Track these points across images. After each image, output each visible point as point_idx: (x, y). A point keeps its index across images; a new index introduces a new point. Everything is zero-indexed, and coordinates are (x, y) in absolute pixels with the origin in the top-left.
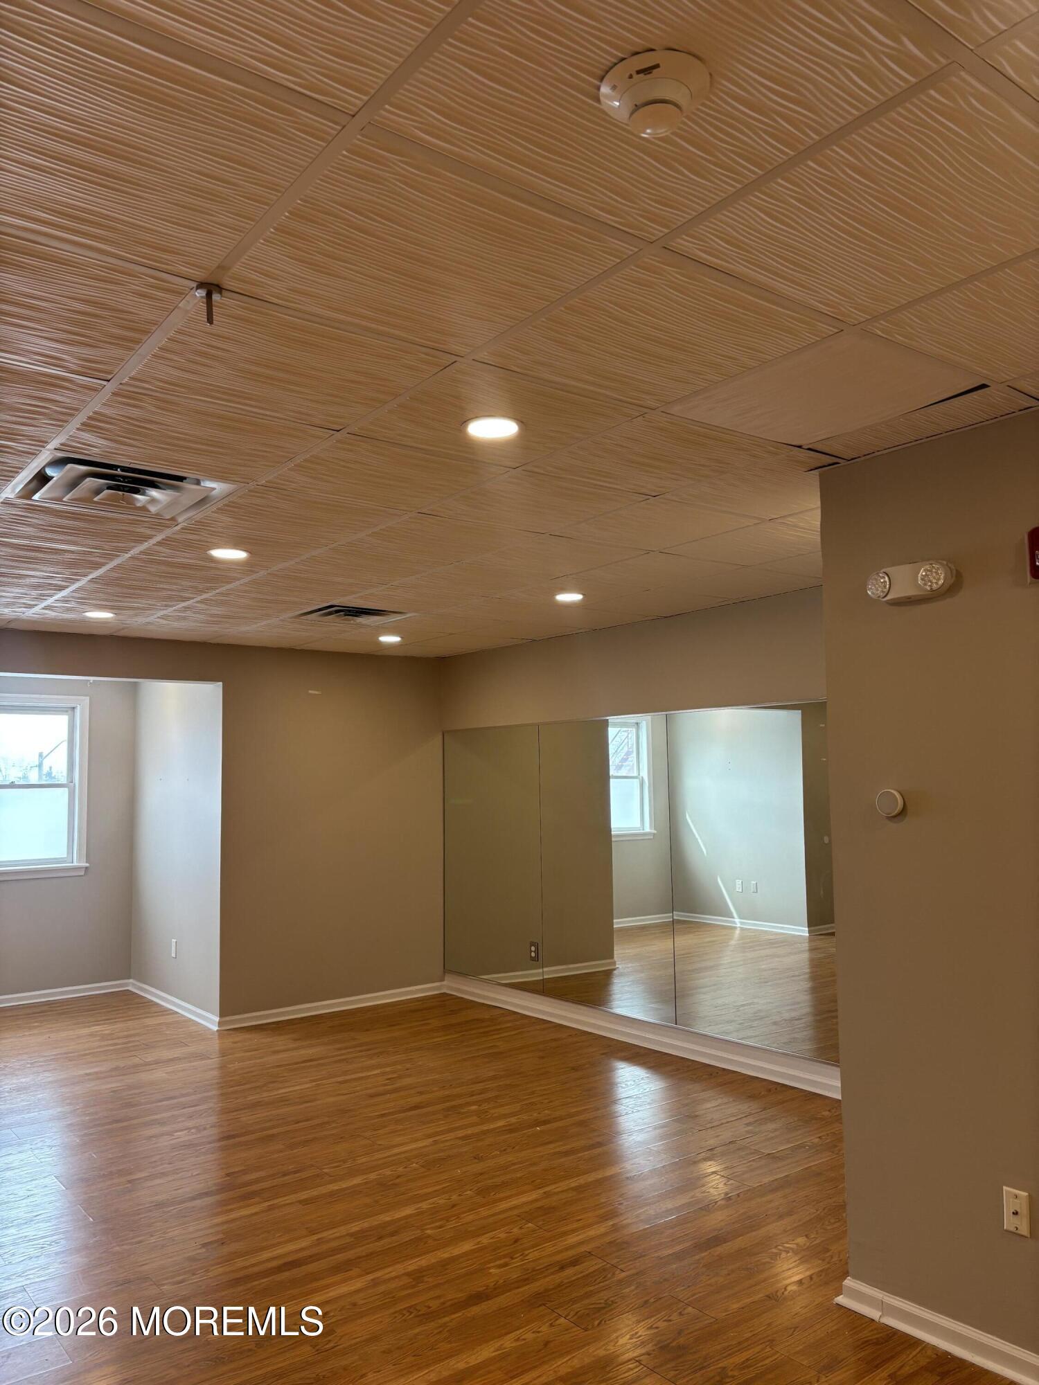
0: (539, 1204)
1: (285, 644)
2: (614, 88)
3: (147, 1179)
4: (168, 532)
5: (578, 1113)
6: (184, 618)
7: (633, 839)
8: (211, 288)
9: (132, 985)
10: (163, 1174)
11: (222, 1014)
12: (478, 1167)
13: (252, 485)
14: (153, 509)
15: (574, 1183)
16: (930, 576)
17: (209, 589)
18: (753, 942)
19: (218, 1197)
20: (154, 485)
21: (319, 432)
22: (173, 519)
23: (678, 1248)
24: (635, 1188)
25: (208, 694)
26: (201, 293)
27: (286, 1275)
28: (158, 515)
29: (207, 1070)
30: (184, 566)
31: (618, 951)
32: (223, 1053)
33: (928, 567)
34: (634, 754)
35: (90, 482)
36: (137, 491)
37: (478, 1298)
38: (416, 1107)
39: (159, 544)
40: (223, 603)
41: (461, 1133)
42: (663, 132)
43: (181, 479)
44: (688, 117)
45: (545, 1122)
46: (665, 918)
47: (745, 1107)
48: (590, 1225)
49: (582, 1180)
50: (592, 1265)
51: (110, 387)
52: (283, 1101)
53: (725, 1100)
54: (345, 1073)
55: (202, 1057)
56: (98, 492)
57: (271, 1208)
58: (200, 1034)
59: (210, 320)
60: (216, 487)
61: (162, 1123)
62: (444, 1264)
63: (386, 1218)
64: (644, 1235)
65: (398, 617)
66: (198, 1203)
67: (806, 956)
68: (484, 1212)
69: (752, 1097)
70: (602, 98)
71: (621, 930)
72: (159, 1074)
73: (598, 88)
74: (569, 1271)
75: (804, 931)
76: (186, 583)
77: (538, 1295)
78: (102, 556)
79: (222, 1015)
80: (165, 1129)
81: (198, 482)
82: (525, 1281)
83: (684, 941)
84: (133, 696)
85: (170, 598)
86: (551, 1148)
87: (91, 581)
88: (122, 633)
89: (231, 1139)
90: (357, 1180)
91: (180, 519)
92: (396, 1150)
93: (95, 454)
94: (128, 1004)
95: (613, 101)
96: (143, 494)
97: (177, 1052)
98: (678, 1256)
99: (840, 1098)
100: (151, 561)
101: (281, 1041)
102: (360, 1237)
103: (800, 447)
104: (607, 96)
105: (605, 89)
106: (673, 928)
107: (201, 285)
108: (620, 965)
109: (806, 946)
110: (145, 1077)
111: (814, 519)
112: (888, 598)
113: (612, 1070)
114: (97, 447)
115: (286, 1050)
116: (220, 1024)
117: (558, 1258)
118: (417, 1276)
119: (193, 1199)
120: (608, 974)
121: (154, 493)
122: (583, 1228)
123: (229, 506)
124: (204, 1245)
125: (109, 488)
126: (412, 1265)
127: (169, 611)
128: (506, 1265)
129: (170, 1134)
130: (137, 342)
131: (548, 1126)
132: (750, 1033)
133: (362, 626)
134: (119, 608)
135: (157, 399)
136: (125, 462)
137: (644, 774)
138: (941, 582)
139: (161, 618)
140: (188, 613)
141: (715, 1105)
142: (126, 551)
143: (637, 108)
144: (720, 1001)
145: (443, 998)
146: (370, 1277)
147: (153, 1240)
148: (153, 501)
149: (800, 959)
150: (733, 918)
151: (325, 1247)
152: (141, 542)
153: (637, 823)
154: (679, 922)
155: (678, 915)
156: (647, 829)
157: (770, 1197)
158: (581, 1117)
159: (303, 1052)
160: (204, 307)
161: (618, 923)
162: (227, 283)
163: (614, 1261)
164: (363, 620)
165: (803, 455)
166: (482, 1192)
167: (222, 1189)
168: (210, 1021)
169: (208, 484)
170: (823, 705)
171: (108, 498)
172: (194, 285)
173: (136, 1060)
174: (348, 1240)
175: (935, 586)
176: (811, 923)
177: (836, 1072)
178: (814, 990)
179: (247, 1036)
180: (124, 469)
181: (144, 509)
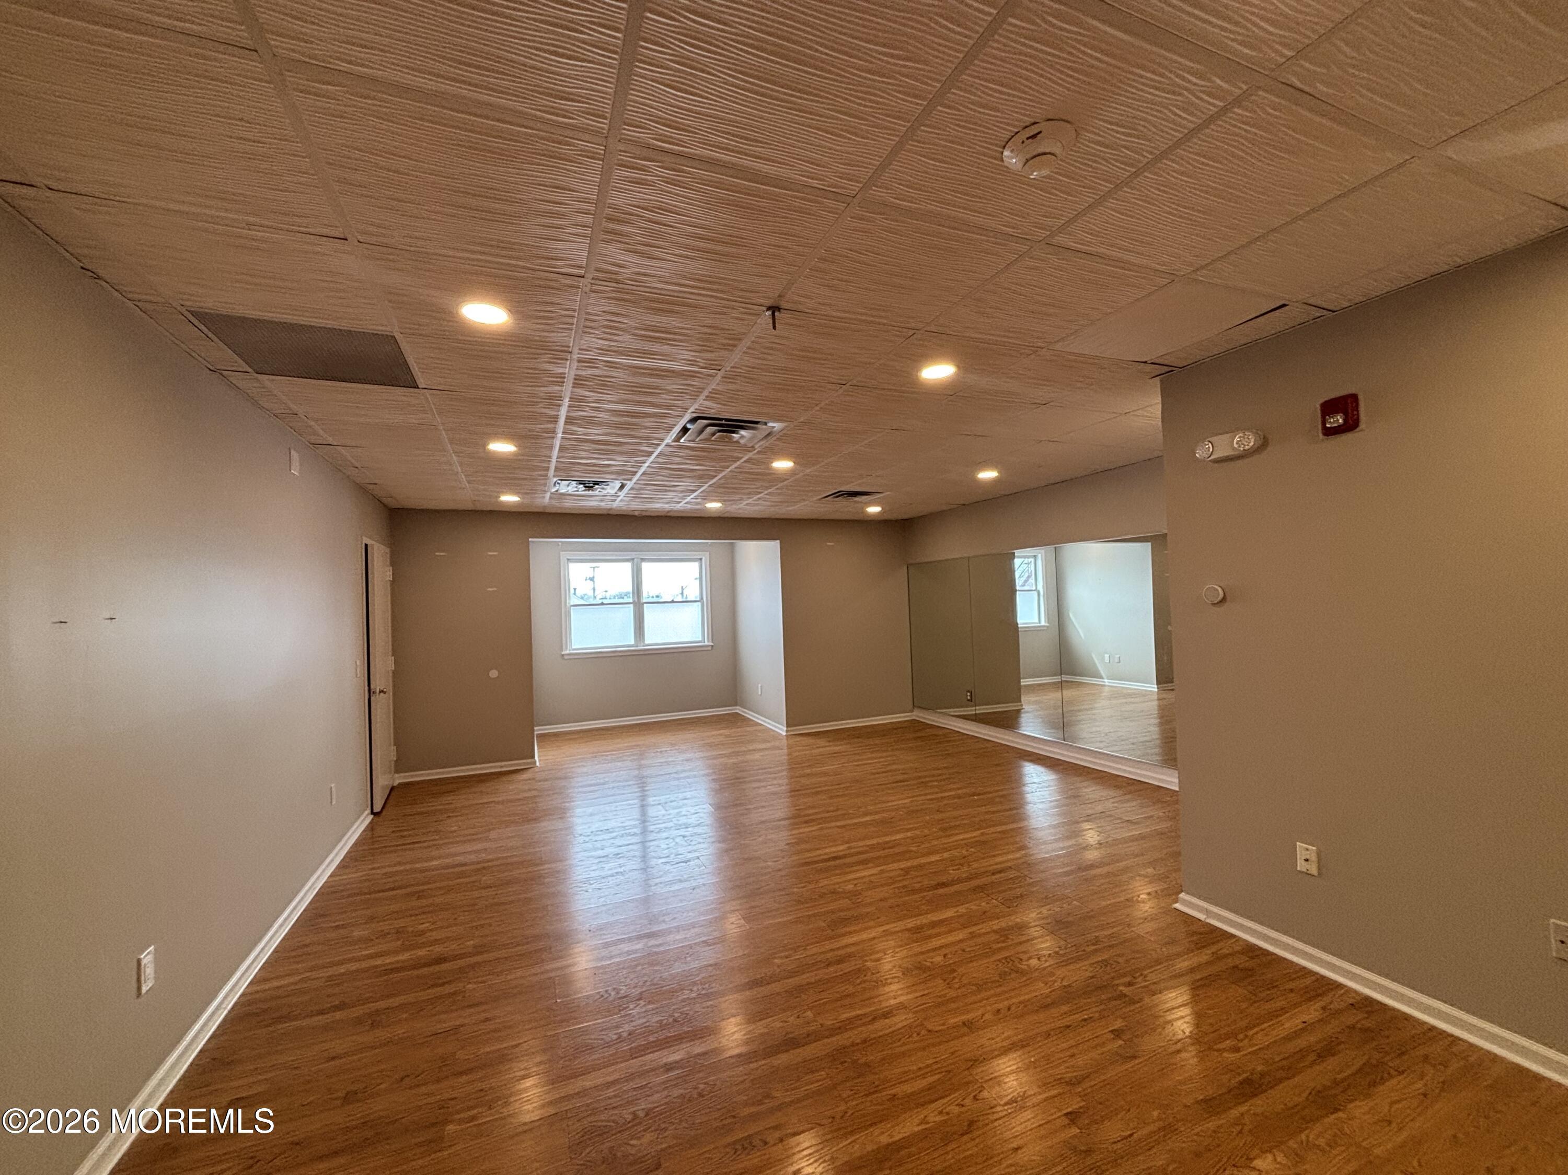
0: (977, 839)
1: (814, 517)
2: (1012, 151)
3: (755, 808)
4: (750, 455)
5: (1002, 790)
6: (757, 505)
7: (1034, 630)
8: (774, 309)
9: (738, 710)
10: (763, 807)
11: (788, 725)
12: (939, 816)
13: (796, 423)
14: (742, 441)
15: (999, 829)
16: (1243, 441)
17: (772, 486)
18: (1117, 694)
19: (792, 821)
20: (743, 428)
21: (833, 387)
22: (753, 447)
23: (1065, 870)
24: (1040, 834)
25: (773, 546)
26: (769, 313)
27: (832, 863)
28: (745, 445)
29: (782, 755)
30: (758, 474)
31: (1024, 698)
32: (790, 747)
33: (1241, 435)
34: (1033, 577)
35: (710, 429)
36: (734, 432)
37: (943, 885)
38: (901, 781)
39: (745, 462)
40: (779, 494)
41: (929, 797)
42: (1045, 172)
43: (757, 423)
44: (1061, 160)
45: (979, 794)
46: (1057, 679)
47: (1112, 793)
48: (1008, 853)
49: (1004, 828)
50: (1013, 873)
51: (721, 373)
52: (825, 774)
53: (1098, 787)
54: (858, 760)
55: (778, 748)
56: (713, 434)
57: (821, 829)
58: (776, 736)
59: (774, 328)
60: (776, 426)
61: (760, 781)
62: (921, 866)
63: (887, 839)
64: (1044, 860)
65: (881, 495)
66: (782, 823)
67: (1156, 703)
68: (944, 841)
69: (1117, 787)
70: (1005, 159)
71: (1025, 686)
72: (757, 756)
73: (1002, 153)
74: (997, 876)
75: (1154, 688)
76: (759, 484)
77: (979, 887)
78: (716, 471)
79: (787, 727)
80: (762, 784)
81: (766, 424)
82: (969, 879)
83: (1068, 693)
84: (732, 550)
85: (749, 494)
86: (983, 809)
87: (710, 486)
88: (726, 515)
89: (795, 792)
90: (868, 818)
91: (757, 446)
92: (890, 804)
93: (712, 413)
94: (736, 720)
95: (1011, 159)
96: (737, 433)
97: (764, 746)
98: (1067, 874)
99: (1177, 789)
100: (741, 472)
101: (822, 742)
102: (872, 847)
103: (1145, 362)
104: (1008, 157)
105: (1006, 153)
106: (1061, 685)
107: (769, 308)
108: (1026, 707)
109: (1156, 697)
110: (749, 757)
111: (1157, 410)
112: (1212, 457)
113: (1021, 767)
114: (714, 408)
115: (824, 747)
116: (787, 731)
117: (991, 868)
118: (907, 871)
119: (779, 820)
120: (1018, 712)
121: (743, 432)
122: (1004, 853)
123: (783, 437)
124: (788, 844)
125: (720, 431)
126: (903, 865)
127: (750, 501)
128: (958, 869)
129: (765, 787)
130: (735, 346)
131: (981, 797)
132: (1115, 748)
133: (855, 502)
134: (725, 501)
135: (745, 377)
136: (728, 416)
137: (1040, 587)
138: (1252, 444)
139: (747, 504)
140: (760, 502)
141: (1091, 791)
142: (727, 468)
143: (1027, 161)
144: (1094, 729)
145: (914, 722)
146: (879, 868)
147: (760, 839)
148: (742, 437)
149: (1152, 706)
150: (1101, 677)
151: (853, 851)
152: (735, 462)
153: (1037, 620)
154: (1067, 682)
155: (1065, 678)
156: (1043, 623)
157: (1131, 844)
158: (1004, 793)
159: (832, 748)
160: (771, 321)
161: (1024, 682)
162: (784, 305)
163: (1026, 873)
164: (857, 499)
165: (1148, 368)
166: (944, 830)
167: (794, 817)
168: (782, 730)
169: (770, 424)
170: (1164, 536)
171: (720, 437)
172: (765, 309)
173: (744, 749)
174: (865, 848)
175: (1247, 447)
176: (1159, 683)
177: (1176, 773)
178: (1161, 724)
179: (801, 738)
180: (726, 420)
181: (737, 442)
